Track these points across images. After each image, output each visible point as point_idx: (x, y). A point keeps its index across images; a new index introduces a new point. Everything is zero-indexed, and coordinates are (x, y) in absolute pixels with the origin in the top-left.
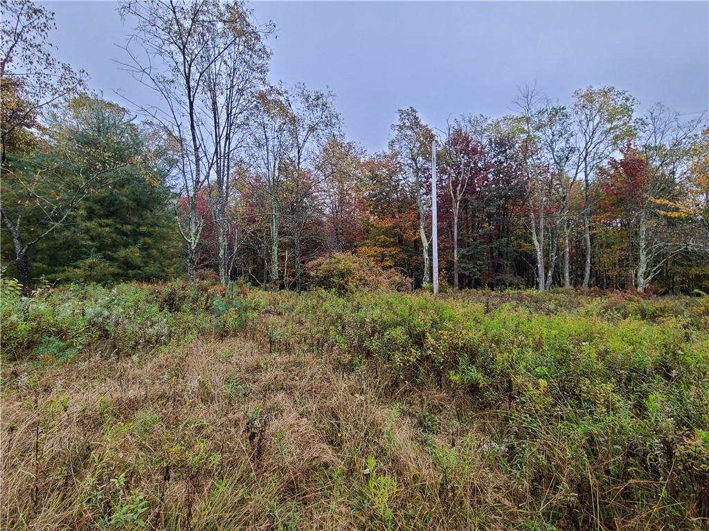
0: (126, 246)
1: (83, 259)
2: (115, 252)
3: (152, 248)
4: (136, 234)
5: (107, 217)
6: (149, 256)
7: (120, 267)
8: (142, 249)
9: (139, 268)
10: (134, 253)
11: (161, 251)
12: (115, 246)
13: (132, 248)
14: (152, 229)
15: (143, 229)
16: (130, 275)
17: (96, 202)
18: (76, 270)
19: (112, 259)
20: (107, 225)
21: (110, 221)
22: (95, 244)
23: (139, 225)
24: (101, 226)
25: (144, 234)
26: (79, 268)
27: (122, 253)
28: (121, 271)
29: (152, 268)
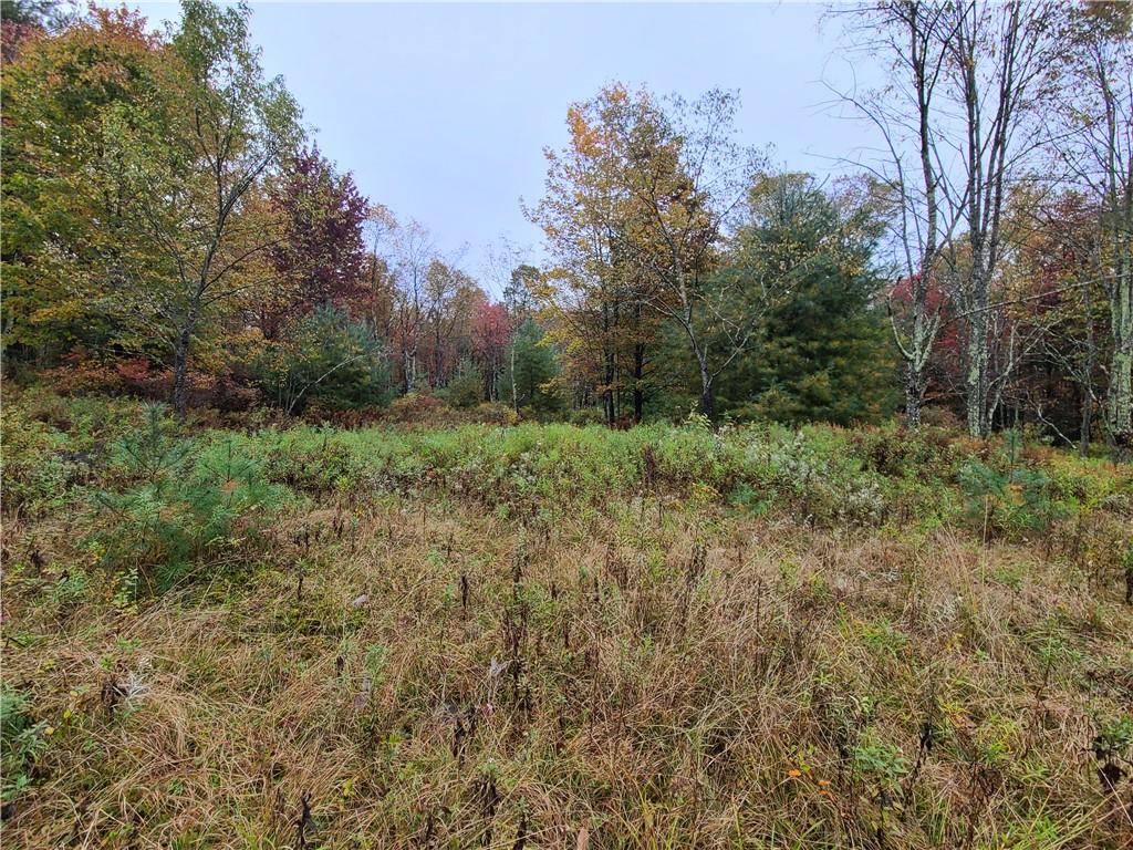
0: (811, 372)
1: (762, 391)
2: (797, 381)
3: (847, 374)
4: (825, 354)
5: (788, 333)
6: (842, 386)
7: (802, 403)
8: (833, 375)
9: (827, 403)
10: (821, 382)
11: (860, 377)
12: (797, 374)
13: (819, 374)
14: (847, 344)
15: (835, 344)
16: (816, 413)
17: (776, 315)
18: (756, 405)
19: (794, 391)
20: (789, 345)
21: (791, 339)
22: (775, 371)
23: (829, 339)
24: (782, 347)
25: (835, 353)
26: (757, 402)
27: (806, 382)
28: (804, 407)
29: (845, 404)
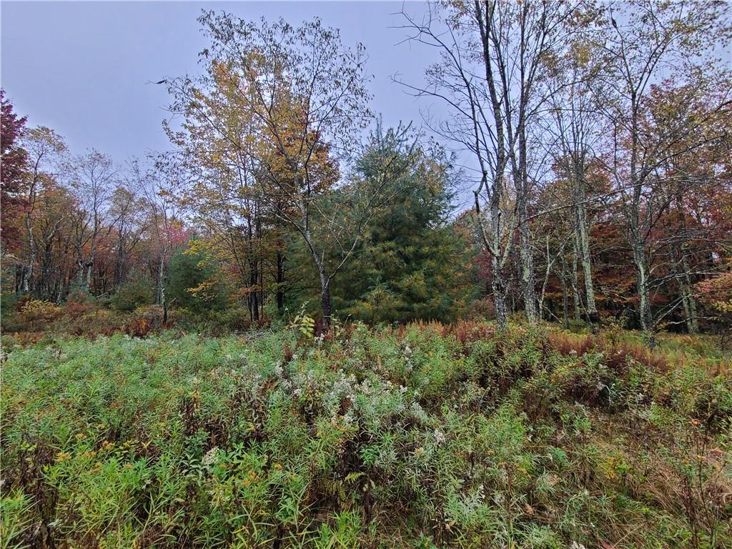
0: (410, 272)
1: (370, 290)
2: (399, 281)
3: (437, 274)
4: (419, 257)
5: (390, 239)
6: (434, 285)
7: (404, 300)
8: (428, 275)
9: (424, 300)
10: (416, 281)
11: (446, 276)
12: (397, 274)
13: (416, 274)
14: (435, 249)
15: (426, 250)
16: (416, 309)
17: (379, 225)
18: (365, 304)
19: (397, 290)
20: (391, 249)
21: (392, 244)
22: (380, 272)
23: (421, 246)
24: (385, 251)
25: (426, 256)
26: (364, 300)
27: (406, 281)
28: (406, 305)
29: (438, 301)
